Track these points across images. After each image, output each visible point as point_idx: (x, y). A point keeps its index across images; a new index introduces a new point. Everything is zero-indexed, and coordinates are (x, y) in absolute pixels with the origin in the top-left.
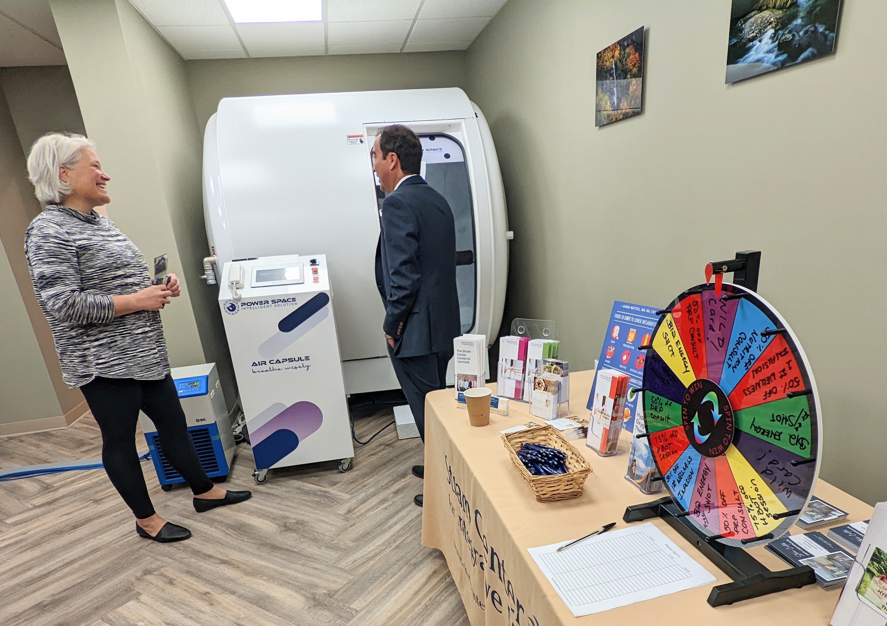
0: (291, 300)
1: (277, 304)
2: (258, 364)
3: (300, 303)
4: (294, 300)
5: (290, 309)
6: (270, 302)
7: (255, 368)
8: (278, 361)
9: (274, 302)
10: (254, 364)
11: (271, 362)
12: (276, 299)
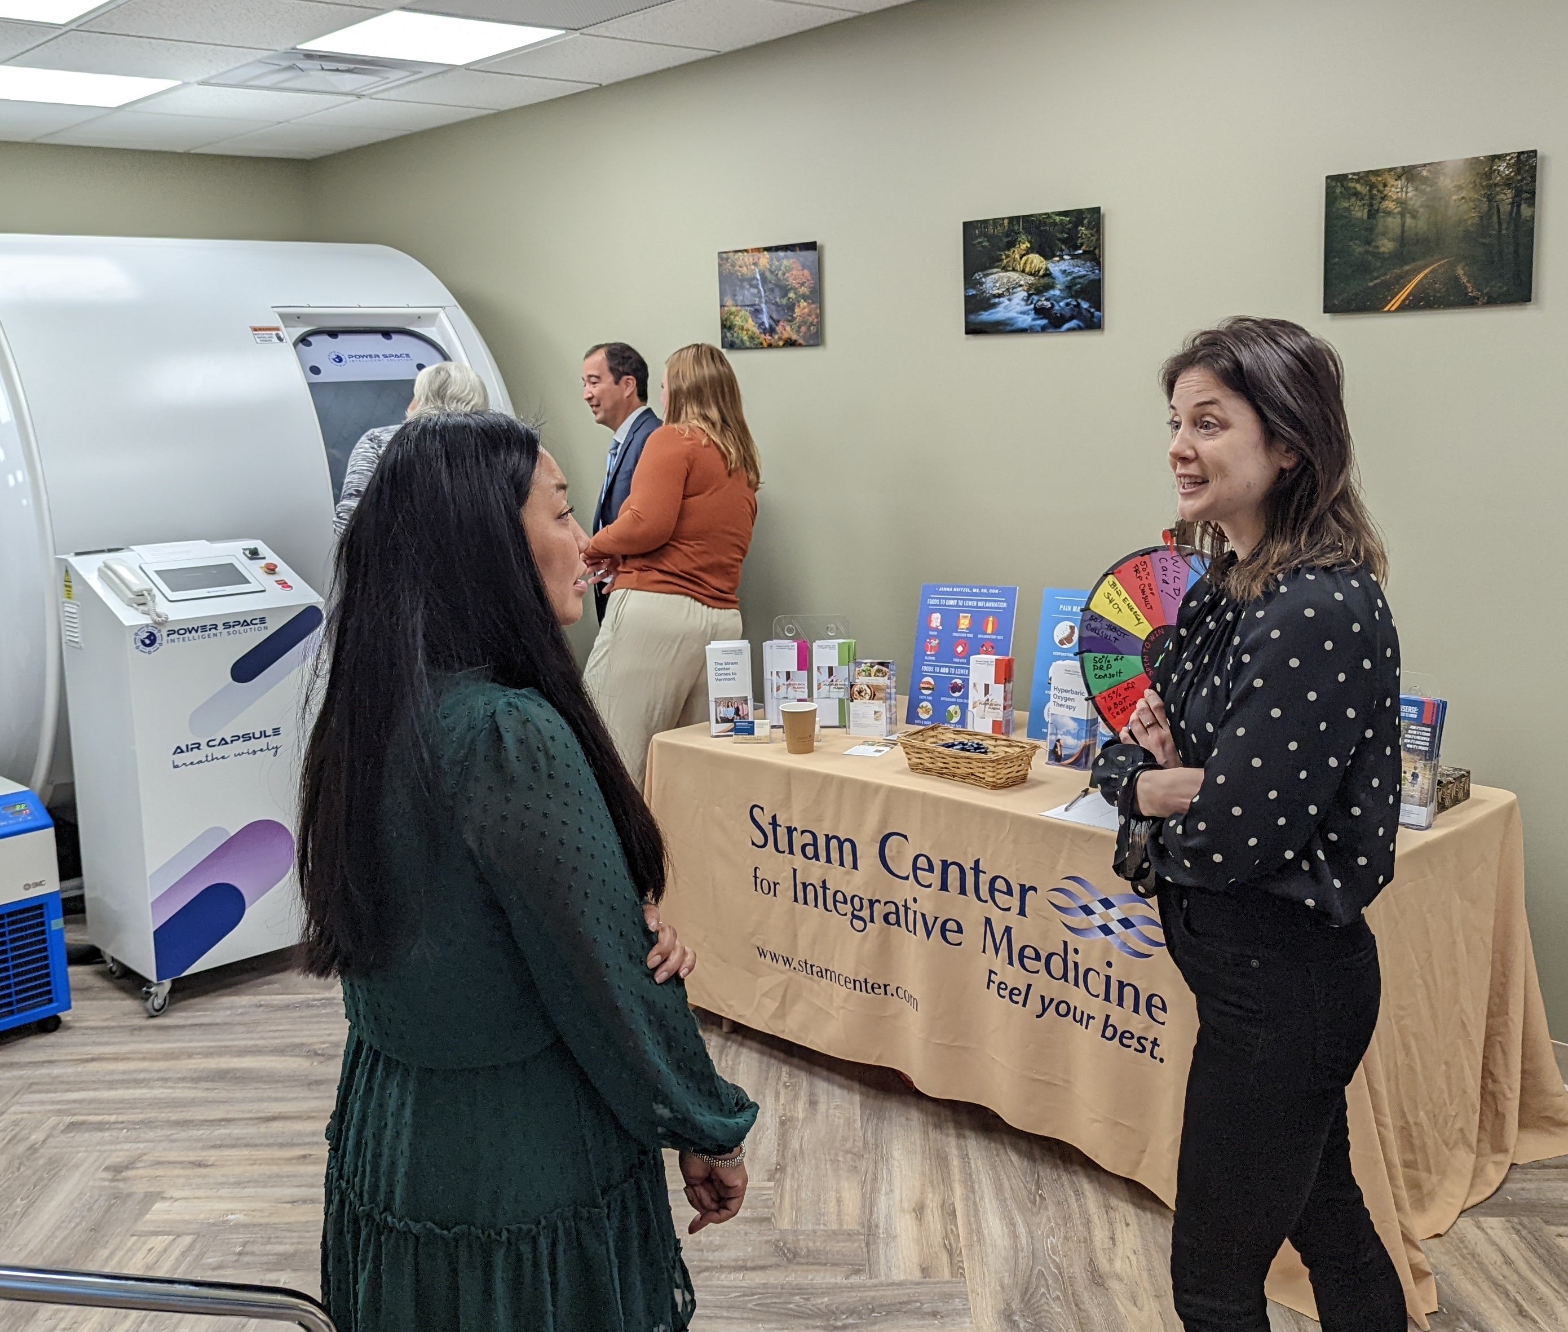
0: (257, 621)
1: (231, 629)
2: (184, 749)
3: (273, 626)
4: (263, 620)
5: (255, 637)
6: (220, 627)
7: (180, 758)
8: (224, 742)
9: (227, 626)
10: (179, 750)
11: (211, 744)
12: (231, 620)
